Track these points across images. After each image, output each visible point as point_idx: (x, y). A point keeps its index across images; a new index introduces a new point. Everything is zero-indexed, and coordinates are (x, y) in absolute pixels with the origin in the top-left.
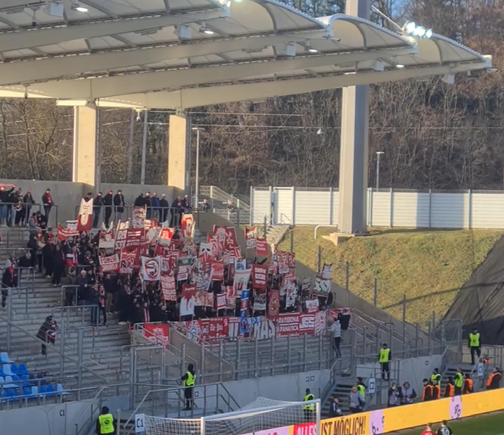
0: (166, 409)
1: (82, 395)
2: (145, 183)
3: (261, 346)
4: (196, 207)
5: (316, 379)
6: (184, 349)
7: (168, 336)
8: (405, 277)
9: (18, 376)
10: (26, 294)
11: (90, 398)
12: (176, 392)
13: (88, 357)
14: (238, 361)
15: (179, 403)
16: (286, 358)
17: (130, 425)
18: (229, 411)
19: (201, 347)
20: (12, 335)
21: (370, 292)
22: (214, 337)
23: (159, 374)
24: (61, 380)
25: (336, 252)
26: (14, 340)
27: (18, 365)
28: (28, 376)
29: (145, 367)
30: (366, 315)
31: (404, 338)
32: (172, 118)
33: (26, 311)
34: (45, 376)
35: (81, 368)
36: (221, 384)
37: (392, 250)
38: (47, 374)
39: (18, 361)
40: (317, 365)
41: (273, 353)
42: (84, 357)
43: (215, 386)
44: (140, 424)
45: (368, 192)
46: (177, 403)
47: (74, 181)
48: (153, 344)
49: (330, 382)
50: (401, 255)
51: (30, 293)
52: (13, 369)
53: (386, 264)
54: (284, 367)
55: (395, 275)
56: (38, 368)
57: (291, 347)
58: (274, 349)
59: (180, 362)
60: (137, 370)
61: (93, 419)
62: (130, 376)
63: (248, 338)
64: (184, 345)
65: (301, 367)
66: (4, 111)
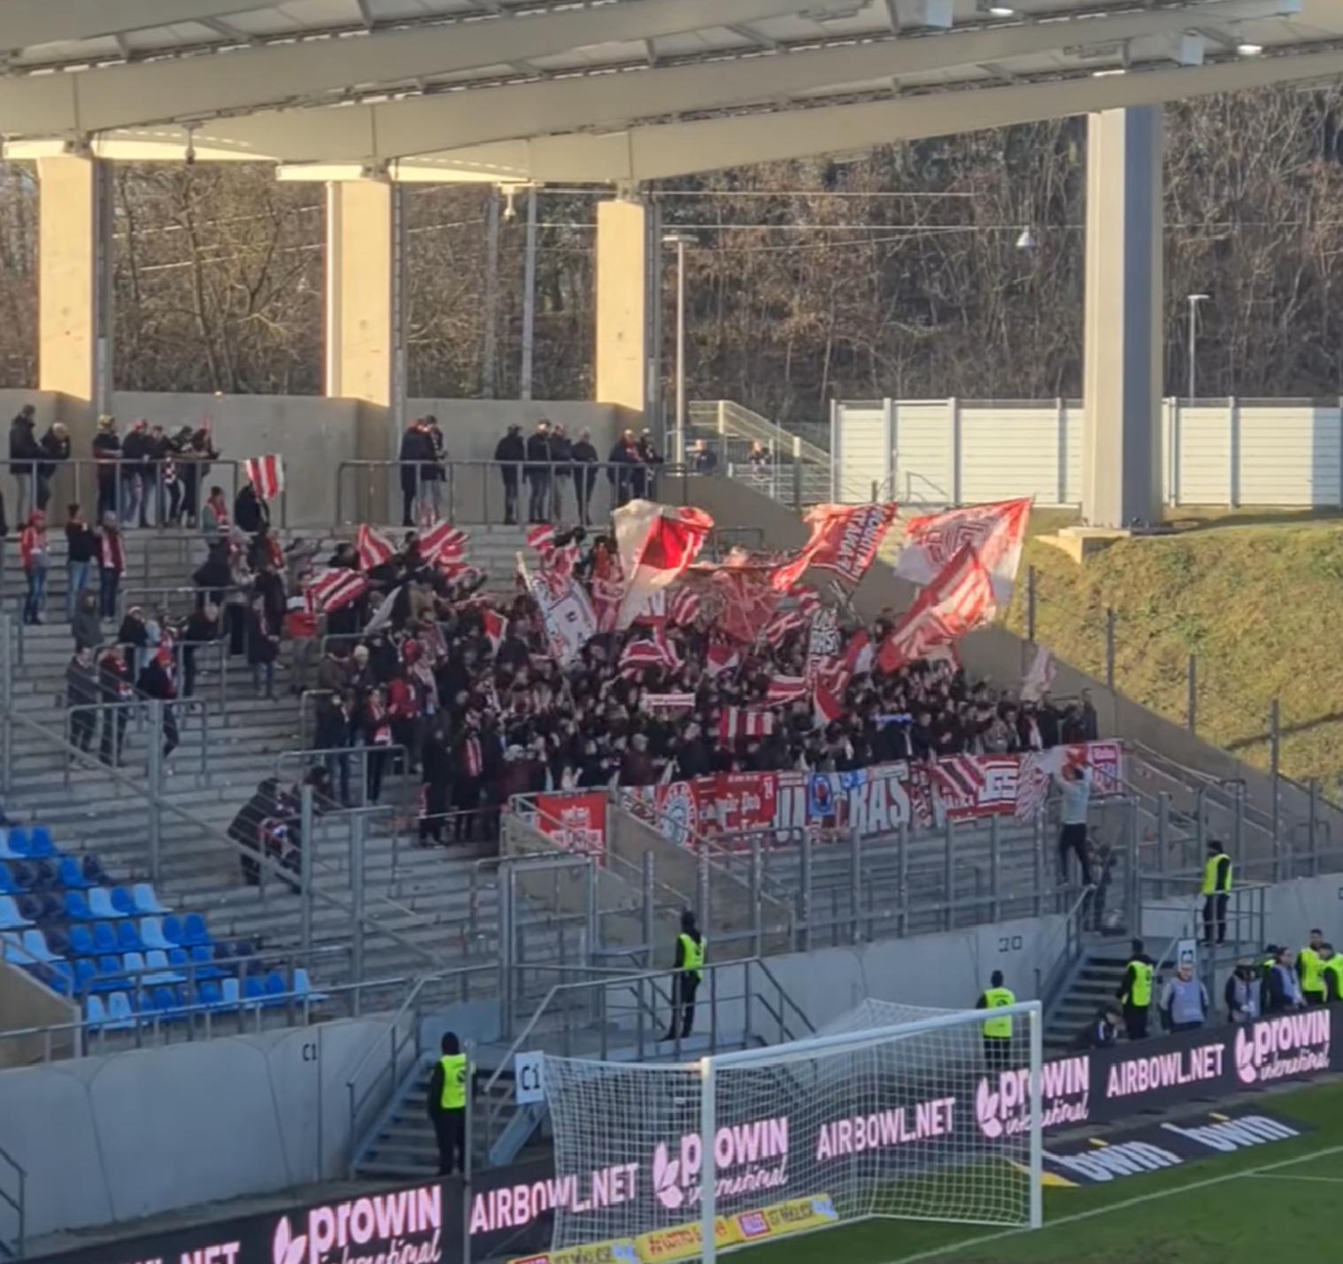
0: (604, 1035)
1: (364, 1000)
2: (534, 397)
3: (868, 853)
4: (679, 459)
5: (1028, 940)
6: (651, 865)
7: (603, 827)
8: (1276, 647)
9: (183, 951)
10: (202, 716)
11: (387, 1009)
12: (632, 989)
13: (380, 892)
14: (806, 896)
15: (641, 1018)
16: (942, 887)
17: (504, 1084)
18: (782, 1041)
19: (698, 860)
20: (168, 833)
21: (1176, 691)
22: (736, 829)
23: (583, 938)
24: (306, 959)
25: (1079, 581)
26: (171, 850)
27: (182, 918)
28: (212, 949)
29: (542, 917)
30: (1165, 760)
31: (1275, 821)
32: (604, 209)
33: (204, 765)
34: (260, 948)
35: (361, 923)
36: (759, 962)
37: (1238, 574)
38: (265, 943)
39: (181, 908)
40: (1031, 905)
41: (905, 871)
42: (370, 894)
43: (741, 969)
44: (530, 1081)
45: (1165, 409)
46: (635, 1019)
47: (330, 393)
48: (564, 854)
49: (1067, 951)
50: (1261, 586)
51: (213, 714)
52: (169, 931)
53: (1220, 612)
54: (938, 912)
55: (1246, 642)
56: (239, 927)
57: (954, 855)
58: (906, 862)
59: (640, 904)
60: (519, 928)
61: (398, 1067)
62: (501, 944)
63: (832, 830)
64: (651, 855)
65: (986, 911)
66: (129, 197)
